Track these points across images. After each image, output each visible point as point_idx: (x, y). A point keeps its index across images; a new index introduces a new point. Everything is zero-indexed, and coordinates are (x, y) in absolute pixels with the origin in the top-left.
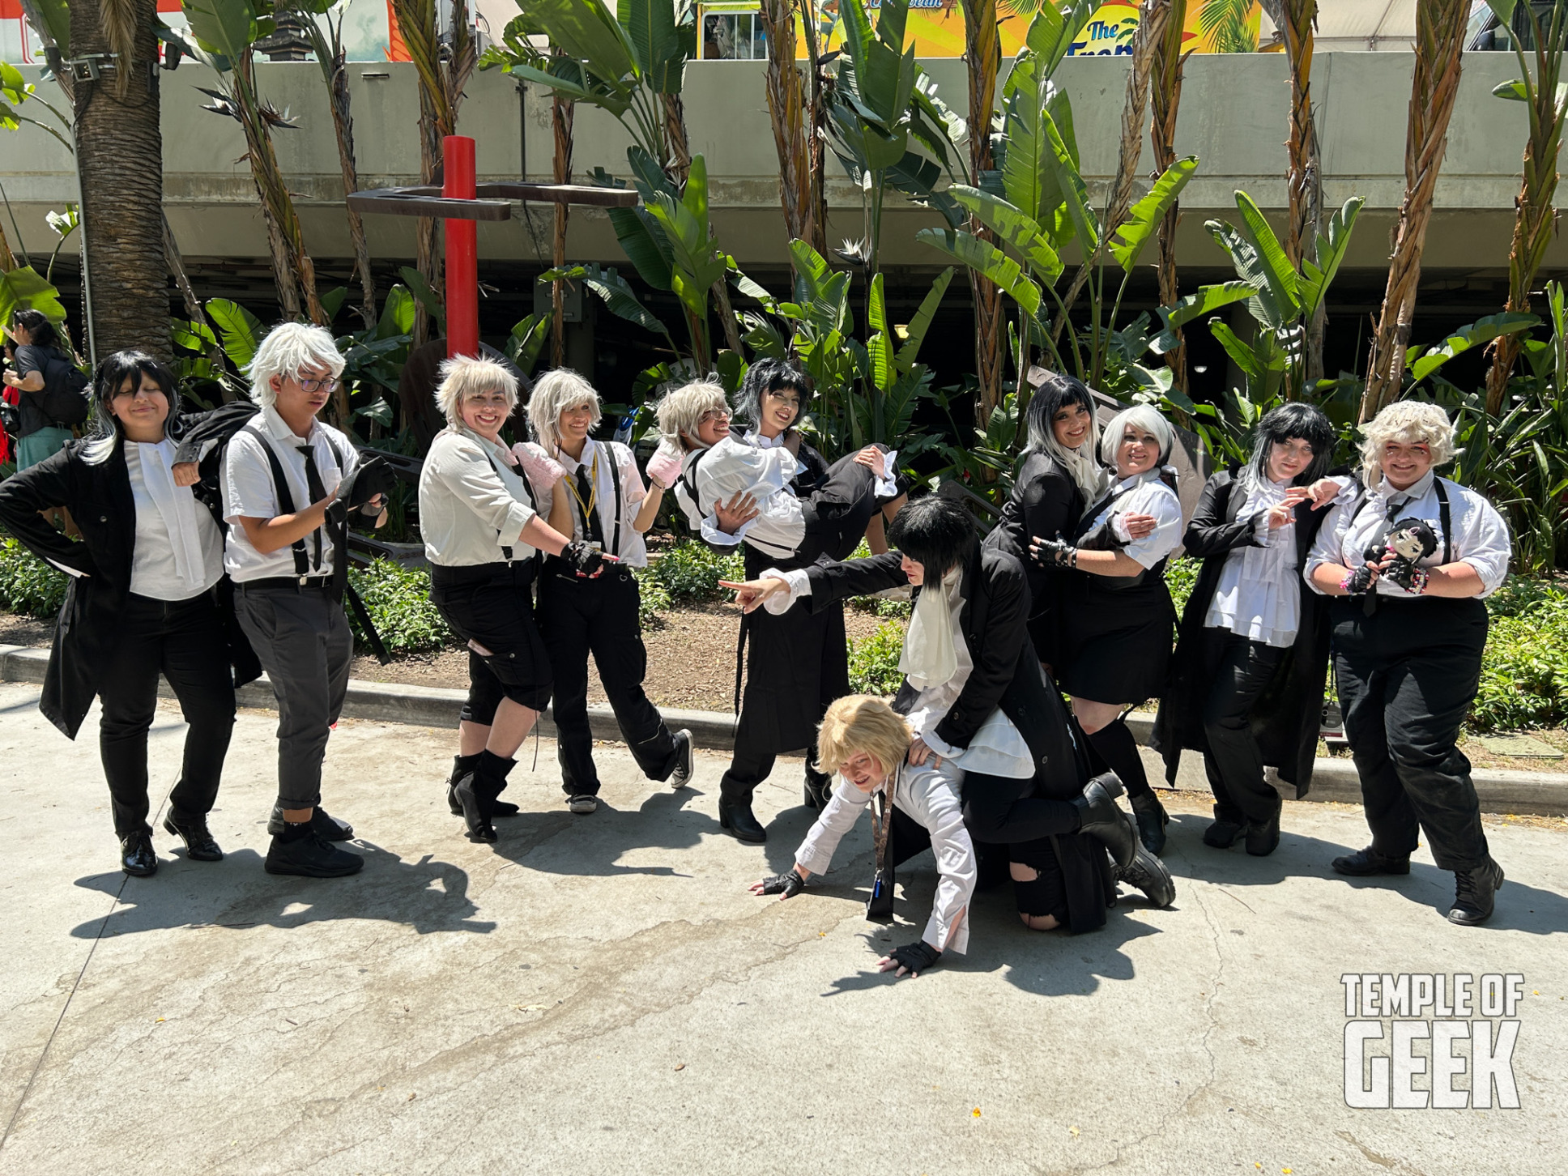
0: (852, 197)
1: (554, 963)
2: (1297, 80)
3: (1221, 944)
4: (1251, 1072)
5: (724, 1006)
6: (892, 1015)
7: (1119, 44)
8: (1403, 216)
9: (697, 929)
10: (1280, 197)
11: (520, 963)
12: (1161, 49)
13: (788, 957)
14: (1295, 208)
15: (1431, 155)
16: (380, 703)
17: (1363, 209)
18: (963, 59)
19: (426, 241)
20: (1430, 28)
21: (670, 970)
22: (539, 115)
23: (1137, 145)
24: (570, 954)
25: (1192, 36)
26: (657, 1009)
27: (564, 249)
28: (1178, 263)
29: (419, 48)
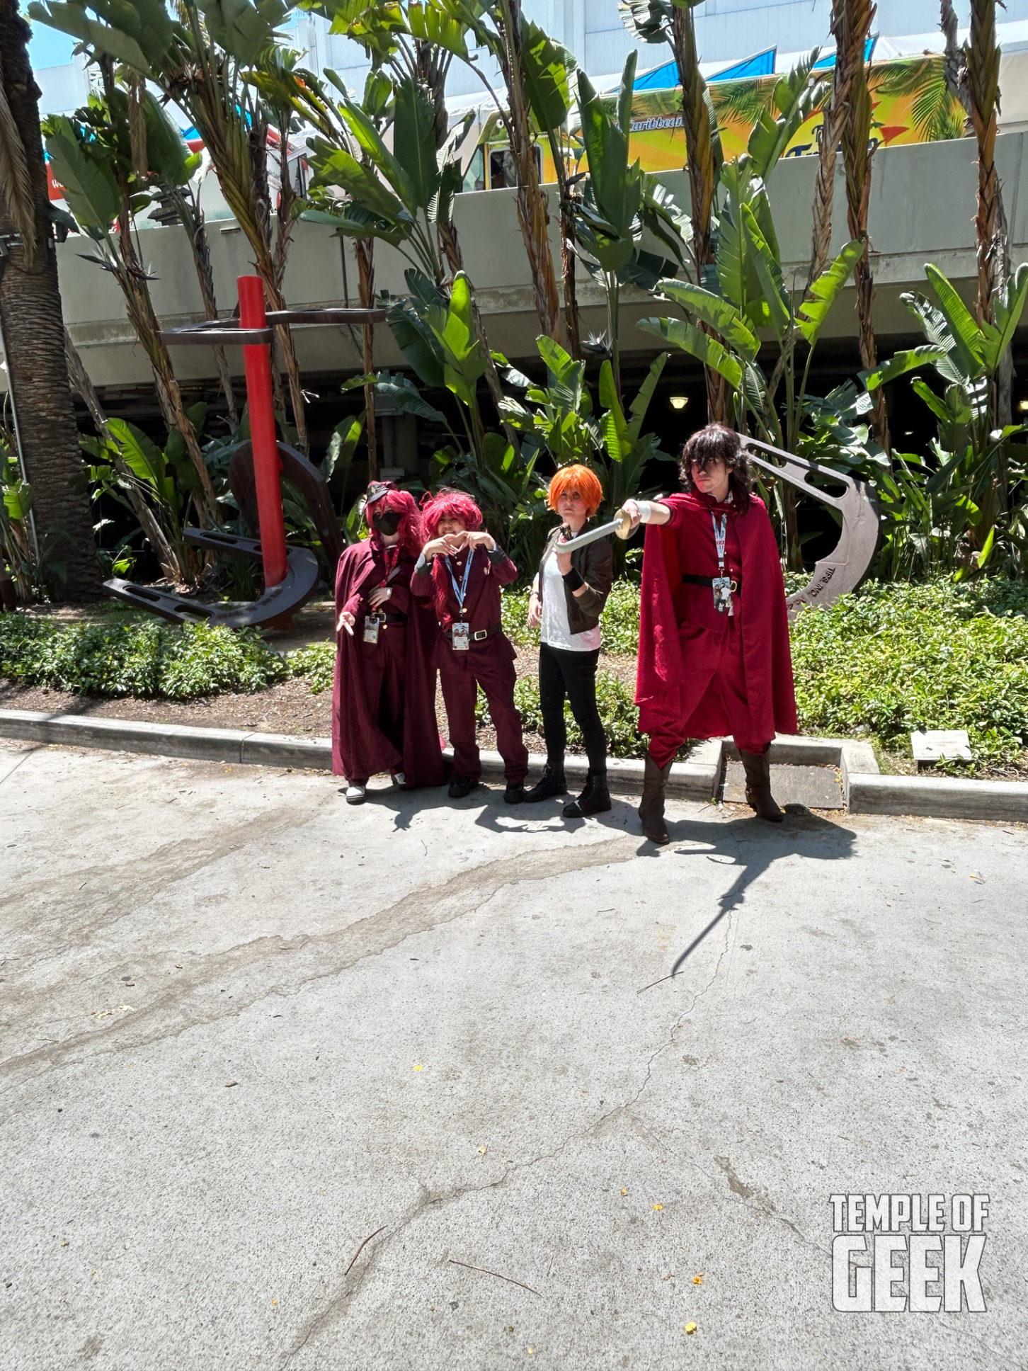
1: (151, 975)
2: (982, 161)
3: (724, 960)
4: (674, 1092)
5: (262, 1018)
9: (285, 944)
10: (974, 267)
11: (124, 975)
12: (852, 144)
13: (343, 971)
14: (984, 277)
16: (155, 740)
18: (685, 169)
21: (239, 983)
23: (827, 232)
24: (168, 966)
25: (904, 129)
26: (206, 1020)
27: (371, 358)
28: (876, 332)
29: (239, 205)
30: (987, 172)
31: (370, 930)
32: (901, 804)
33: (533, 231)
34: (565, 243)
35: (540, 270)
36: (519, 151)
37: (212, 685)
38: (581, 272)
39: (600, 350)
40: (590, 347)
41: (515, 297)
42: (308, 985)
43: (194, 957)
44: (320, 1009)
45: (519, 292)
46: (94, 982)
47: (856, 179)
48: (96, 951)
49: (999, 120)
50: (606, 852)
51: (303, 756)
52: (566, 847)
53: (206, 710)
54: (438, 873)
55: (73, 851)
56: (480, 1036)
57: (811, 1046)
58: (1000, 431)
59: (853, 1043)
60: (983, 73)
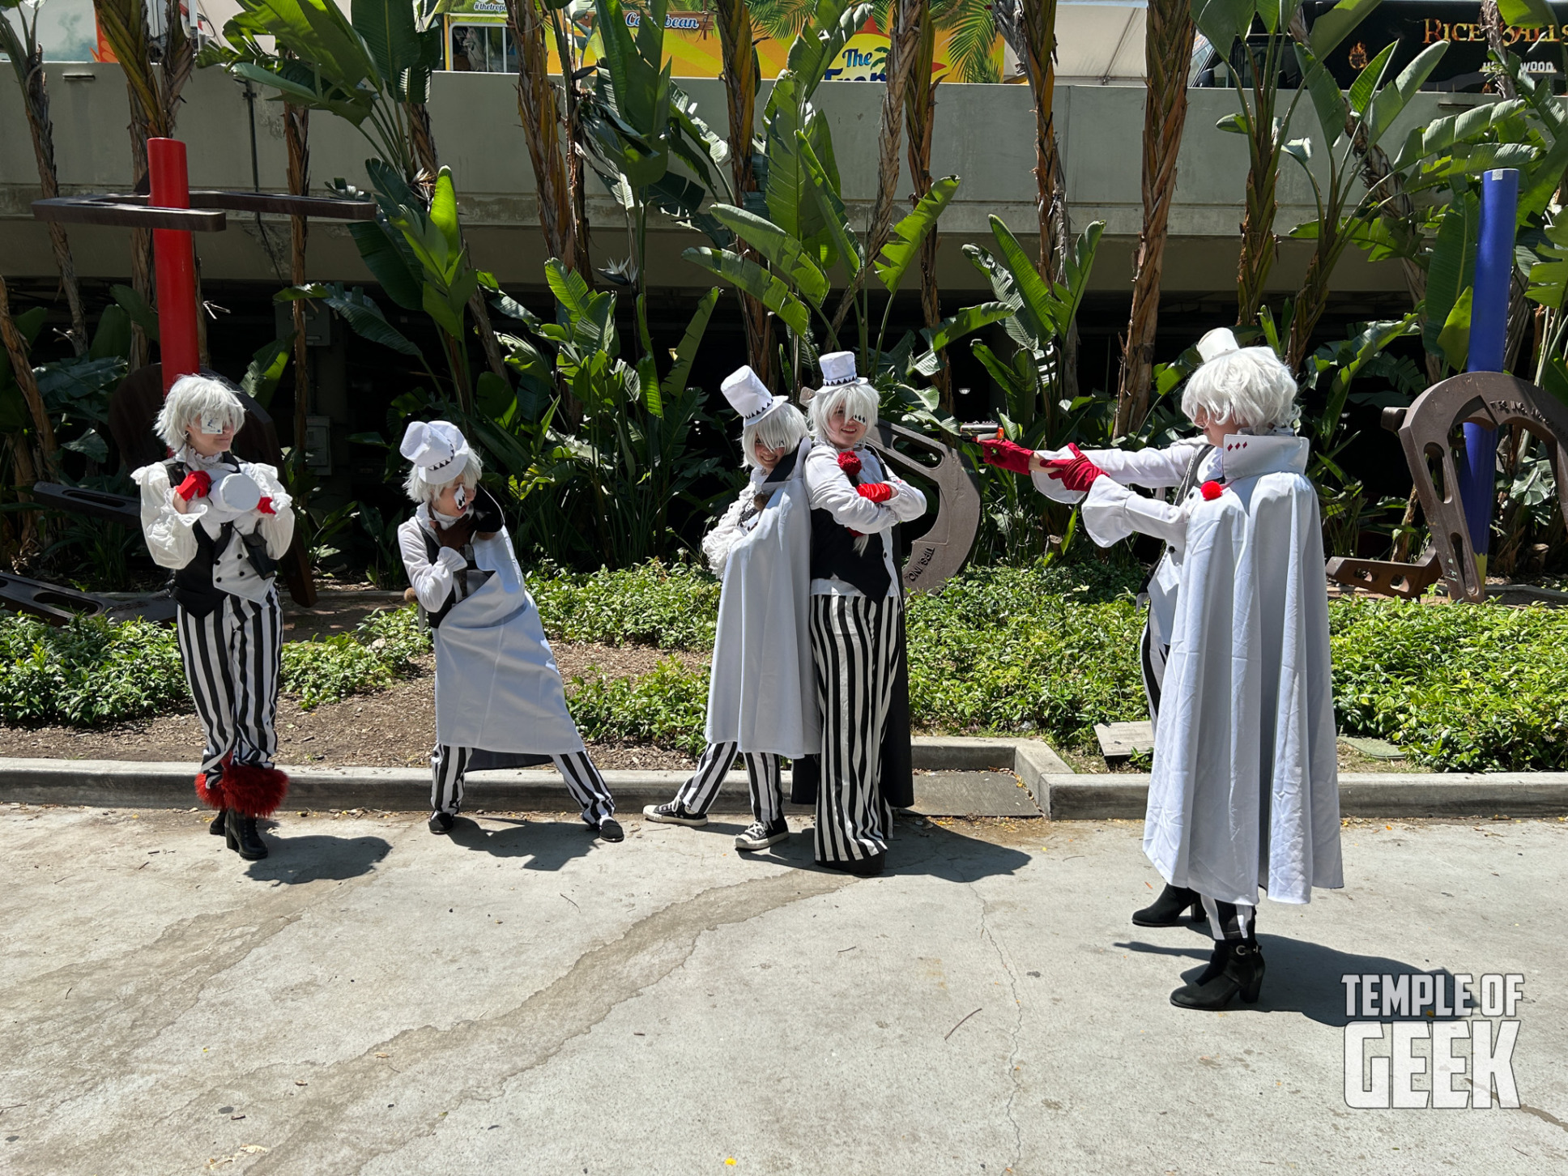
0: (615, 217)
1: (264, 1100)
2: (1041, 110)
3: (1018, 991)
4: (1058, 1142)
5: (473, 1132)
6: (670, 1121)
7: (873, 71)
8: (1143, 240)
9: (445, 1036)
10: (1030, 223)
11: (221, 1105)
12: (913, 75)
13: (551, 1060)
14: (1046, 234)
15: (1165, 182)
16: (75, 785)
17: (1104, 236)
18: (720, 78)
19: (142, 258)
20: (1159, 61)
21: (408, 1093)
22: (271, 124)
23: (894, 168)
24: (283, 1086)
25: (944, 66)
26: (390, 1148)
27: (304, 267)
28: (942, 285)
29: (123, 45)
30: (1046, 123)
31: (557, 1004)
32: (1106, 806)
33: (539, 128)
34: (573, 148)
35: (548, 177)
36: (522, 30)
37: (145, 703)
38: (591, 185)
39: (621, 281)
40: (609, 277)
41: (496, 208)
42: (512, 1084)
43: (316, 1068)
44: (549, 1111)
45: (499, 202)
46: (176, 1121)
47: (918, 113)
48: (151, 1079)
49: (1057, 70)
50: (805, 882)
51: (327, 793)
52: (750, 880)
53: (141, 739)
54: (605, 926)
55: (17, 947)
56: (785, 1112)
57: (1172, 1073)
58: (1070, 403)
59: (1212, 1062)
60: (1039, 18)
